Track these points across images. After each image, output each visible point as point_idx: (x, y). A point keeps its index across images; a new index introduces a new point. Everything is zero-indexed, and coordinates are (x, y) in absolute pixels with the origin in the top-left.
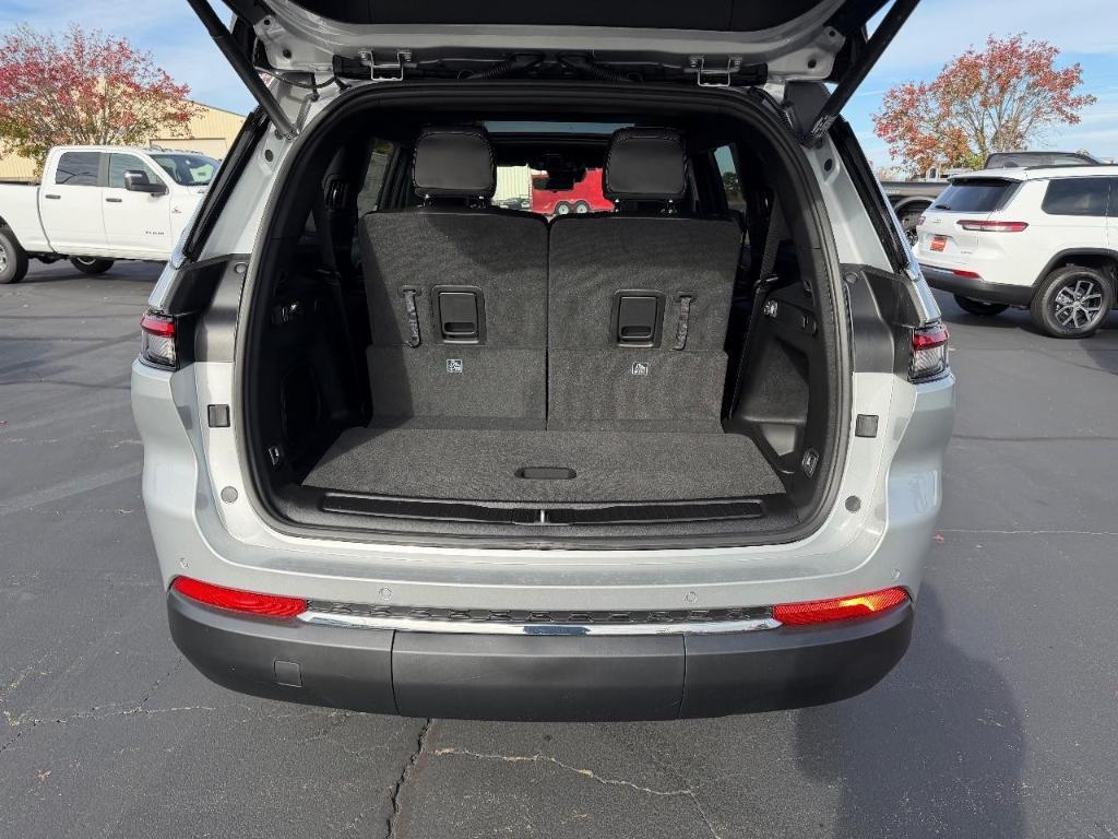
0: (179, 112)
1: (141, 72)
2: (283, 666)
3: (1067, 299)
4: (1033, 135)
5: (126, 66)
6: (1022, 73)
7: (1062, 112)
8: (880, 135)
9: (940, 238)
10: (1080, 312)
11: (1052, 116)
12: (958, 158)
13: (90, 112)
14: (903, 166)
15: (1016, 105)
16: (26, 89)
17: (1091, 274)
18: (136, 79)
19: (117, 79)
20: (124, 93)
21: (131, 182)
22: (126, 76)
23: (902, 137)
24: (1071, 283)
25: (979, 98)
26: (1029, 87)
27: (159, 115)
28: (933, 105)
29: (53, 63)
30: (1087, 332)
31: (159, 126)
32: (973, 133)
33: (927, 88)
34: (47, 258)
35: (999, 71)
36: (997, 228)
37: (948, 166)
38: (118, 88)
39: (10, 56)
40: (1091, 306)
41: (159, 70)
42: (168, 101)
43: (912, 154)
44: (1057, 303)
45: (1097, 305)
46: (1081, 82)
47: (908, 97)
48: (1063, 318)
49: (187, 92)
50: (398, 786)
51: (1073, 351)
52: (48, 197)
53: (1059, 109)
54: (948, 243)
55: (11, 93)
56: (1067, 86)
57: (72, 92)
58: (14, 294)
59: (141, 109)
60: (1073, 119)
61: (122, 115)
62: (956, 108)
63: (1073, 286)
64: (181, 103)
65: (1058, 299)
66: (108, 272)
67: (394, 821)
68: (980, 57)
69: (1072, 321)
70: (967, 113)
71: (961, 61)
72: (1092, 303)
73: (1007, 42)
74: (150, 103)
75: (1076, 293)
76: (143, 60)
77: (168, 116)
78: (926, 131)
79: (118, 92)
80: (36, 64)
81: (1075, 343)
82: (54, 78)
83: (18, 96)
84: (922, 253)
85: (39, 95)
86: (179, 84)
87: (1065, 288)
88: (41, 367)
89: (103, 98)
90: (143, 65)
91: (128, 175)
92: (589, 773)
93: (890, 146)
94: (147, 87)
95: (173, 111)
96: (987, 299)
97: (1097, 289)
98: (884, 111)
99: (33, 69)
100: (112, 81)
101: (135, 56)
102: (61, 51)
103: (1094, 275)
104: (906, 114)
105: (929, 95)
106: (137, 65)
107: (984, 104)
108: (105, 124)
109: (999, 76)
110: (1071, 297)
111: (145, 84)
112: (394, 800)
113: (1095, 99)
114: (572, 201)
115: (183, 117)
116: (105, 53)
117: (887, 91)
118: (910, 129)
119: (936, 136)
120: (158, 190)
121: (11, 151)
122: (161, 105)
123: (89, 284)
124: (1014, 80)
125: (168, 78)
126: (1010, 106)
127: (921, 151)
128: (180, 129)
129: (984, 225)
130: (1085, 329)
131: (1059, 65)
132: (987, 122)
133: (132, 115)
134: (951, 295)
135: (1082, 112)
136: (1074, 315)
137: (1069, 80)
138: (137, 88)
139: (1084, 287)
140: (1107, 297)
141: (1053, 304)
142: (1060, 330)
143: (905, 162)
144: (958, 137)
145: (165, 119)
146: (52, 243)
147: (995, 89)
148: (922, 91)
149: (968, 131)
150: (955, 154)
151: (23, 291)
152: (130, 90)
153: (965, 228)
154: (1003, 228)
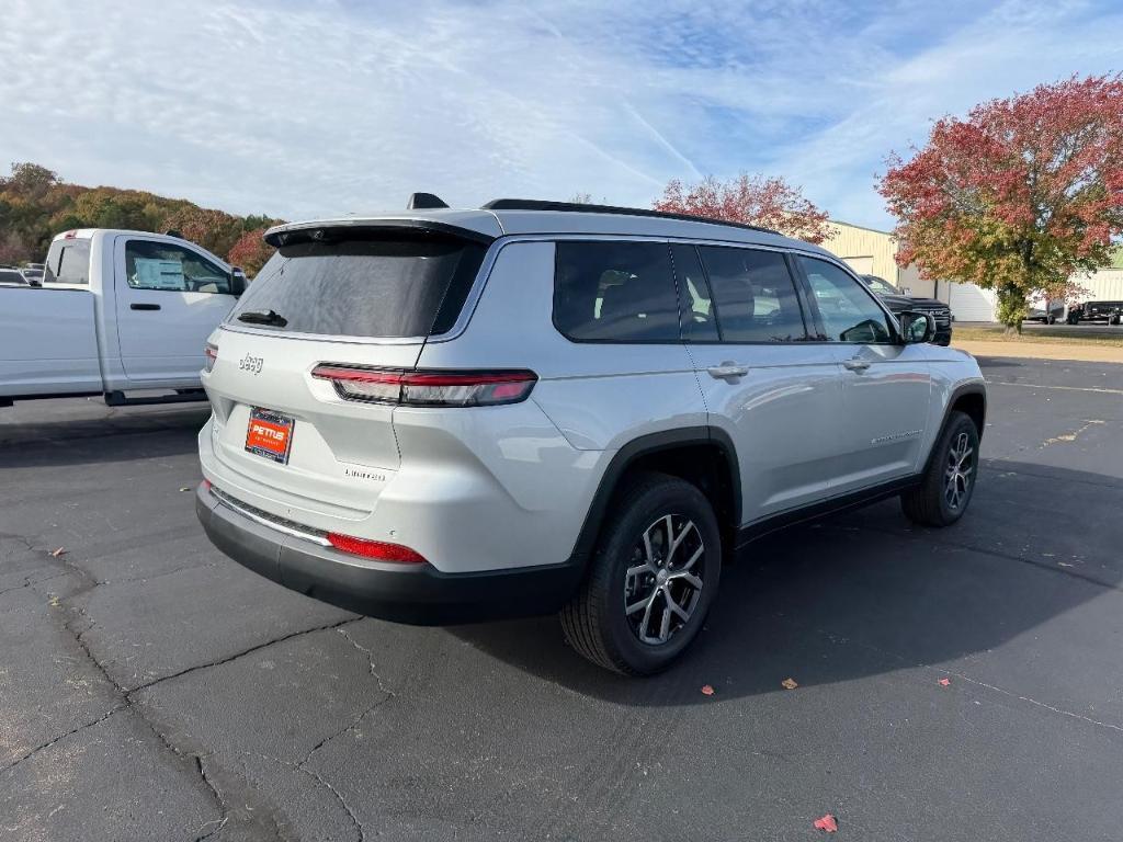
42: (806, 227)
95: (810, 235)
122: (799, 231)
125: (811, 207)
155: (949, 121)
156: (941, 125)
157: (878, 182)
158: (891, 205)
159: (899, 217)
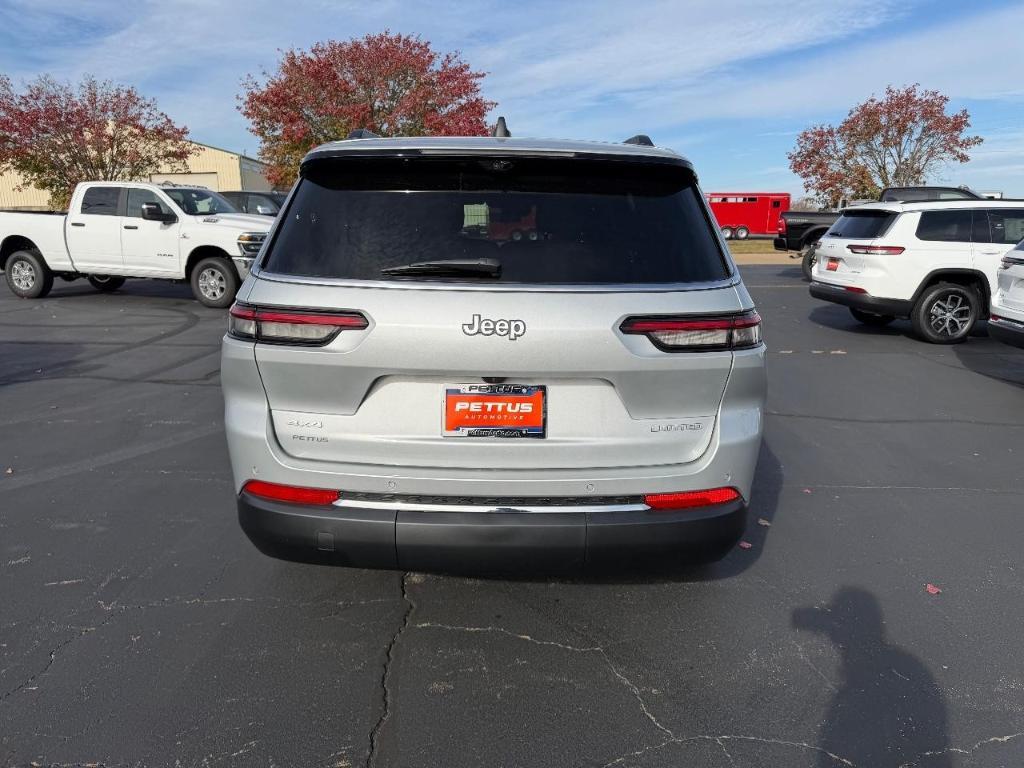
0: (178, 151)
1: (146, 115)
2: (322, 536)
3: (940, 311)
4: (930, 171)
5: (133, 111)
6: (917, 119)
7: (954, 152)
8: (795, 172)
9: (834, 260)
10: (952, 321)
11: (944, 155)
12: (863, 192)
13: (100, 150)
14: (816, 198)
15: (913, 145)
16: (45, 131)
17: (959, 290)
18: (142, 122)
19: (124, 122)
20: (131, 134)
21: (146, 211)
22: (132, 119)
23: (815, 172)
24: (943, 297)
25: (881, 139)
26: (924, 131)
27: (161, 153)
28: (840, 145)
29: (69, 108)
30: (959, 339)
31: (161, 163)
32: (876, 169)
33: (835, 130)
34: (69, 276)
35: (897, 117)
36: (880, 251)
37: (855, 198)
38: (126, 129)
39: (32, 102)
40: (961, 316)
41: (162, 114)
42: (169, 141)
43: (823, 187)
44: (932, 315)
45: (967, 316)
46: (968, 125)
47: (818, 138)
48: (938, 326)
49: (187, 133)
50: (391, 646)
51: (946, 353)
52: (74, 224)
53: (951, 149)
54: (841, 264)
55: (32, 133)
56: (956, 129)
57: (85, 133)
58: (42, 307)
59: (145, 148)
60: (964, 158)
61: (128, 153)
62: (860, 148)
63: (944, 299)
64: (180, 143)
65: (933, 311)
66: (121, 288)
67: (389, 666)
68: (881, 104)
69: (946, 329)
70: (871, 152)
71: (864, 108)
72: (962, 314)
73: (903, 92)
74: (153, 143)
75: (948, 306)
76: (149, 105)
77: (168, 155)
78: (835, 167)
79: (125, 133)
80: (55, 109)
81: (948, 348)
82: (70, 121)
83: (38, 136)
84: (820, 272)
85: (55, 136)
86: (179, 126)
87: (939, 302)
88: (79, 366)
89: (112, 139)
90: (148, 110)
91: (144, 207)
92: (528, 637)
93: (804, 180)
94: (151, 129)
95: (173, 149)
96: (877, 311)
97: (966, 302)
98: (799, 150)
99: (52, 113)
100: (121, 124)
101: (141, 102)
102: (76, 99)
103: (962, 291)
104: (817, 153)
105: (837, 137)
106: (143, 110)
107: (885, 144)
108: (112, 160)
109: (898, 121)
110: (944, 309)
111: (150, 126)
112: (388, 655)
113: (982, 140)
114: (525, 229)
115: (182, 155)
116: (115, 100)
117: (801, 133)
118: (821, 165)
119: (843, 171)
120: (169, 219)
121: (29, 184)
122: (162, 144)
123: (104, 298)
124: (910, 124)
125: (169, 121)
126: (908, 147)
127: (830, 185)
128: (179, 165)
129: (868, 249)
130: (957, 336)
131: (950, 111)
132: (889, 160)
133: (138, 153)
134: (847, 308)
135: (970, 152)
136: (947, 324)
137: (959, 124)
138: (142, 129)
139: (955, 301)
140: (974, 309)
141: (929, 315)
142: (935, 337)
143: (818, 194)
144: (863, 172)
145: (166, 156)
146: (76, 264)
147: (893, 132)
148: (830, 133)
149: (872, 168)
150: (861, 187)
151: (50, 305)
152: (136, 131)
153: (853, 252)
154: (884, 252)
155: (297, 54)
156: (292, 59)
157: (241, 104)
158: (254, 127)
159: (261, 139)
